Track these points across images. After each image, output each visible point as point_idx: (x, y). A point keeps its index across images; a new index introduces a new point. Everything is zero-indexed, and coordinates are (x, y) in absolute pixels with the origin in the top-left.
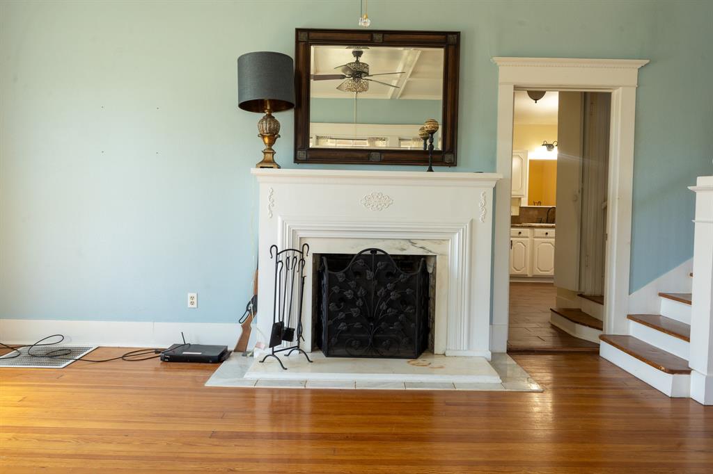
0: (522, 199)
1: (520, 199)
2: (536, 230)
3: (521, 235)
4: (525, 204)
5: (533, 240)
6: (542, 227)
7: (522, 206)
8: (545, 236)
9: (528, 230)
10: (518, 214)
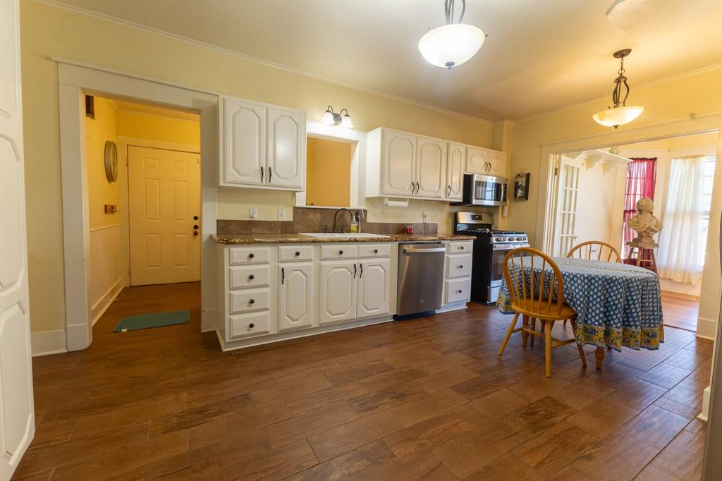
0: (297, 194)
1: (294, 193)
2: (324, 247)
3: (299, 257)
4: (301, 201)
5: (320, 264)
6: (333, 242)
7: (298, 205)
8: (337, 256)
9: (311, 247)
10: (291, 220)
